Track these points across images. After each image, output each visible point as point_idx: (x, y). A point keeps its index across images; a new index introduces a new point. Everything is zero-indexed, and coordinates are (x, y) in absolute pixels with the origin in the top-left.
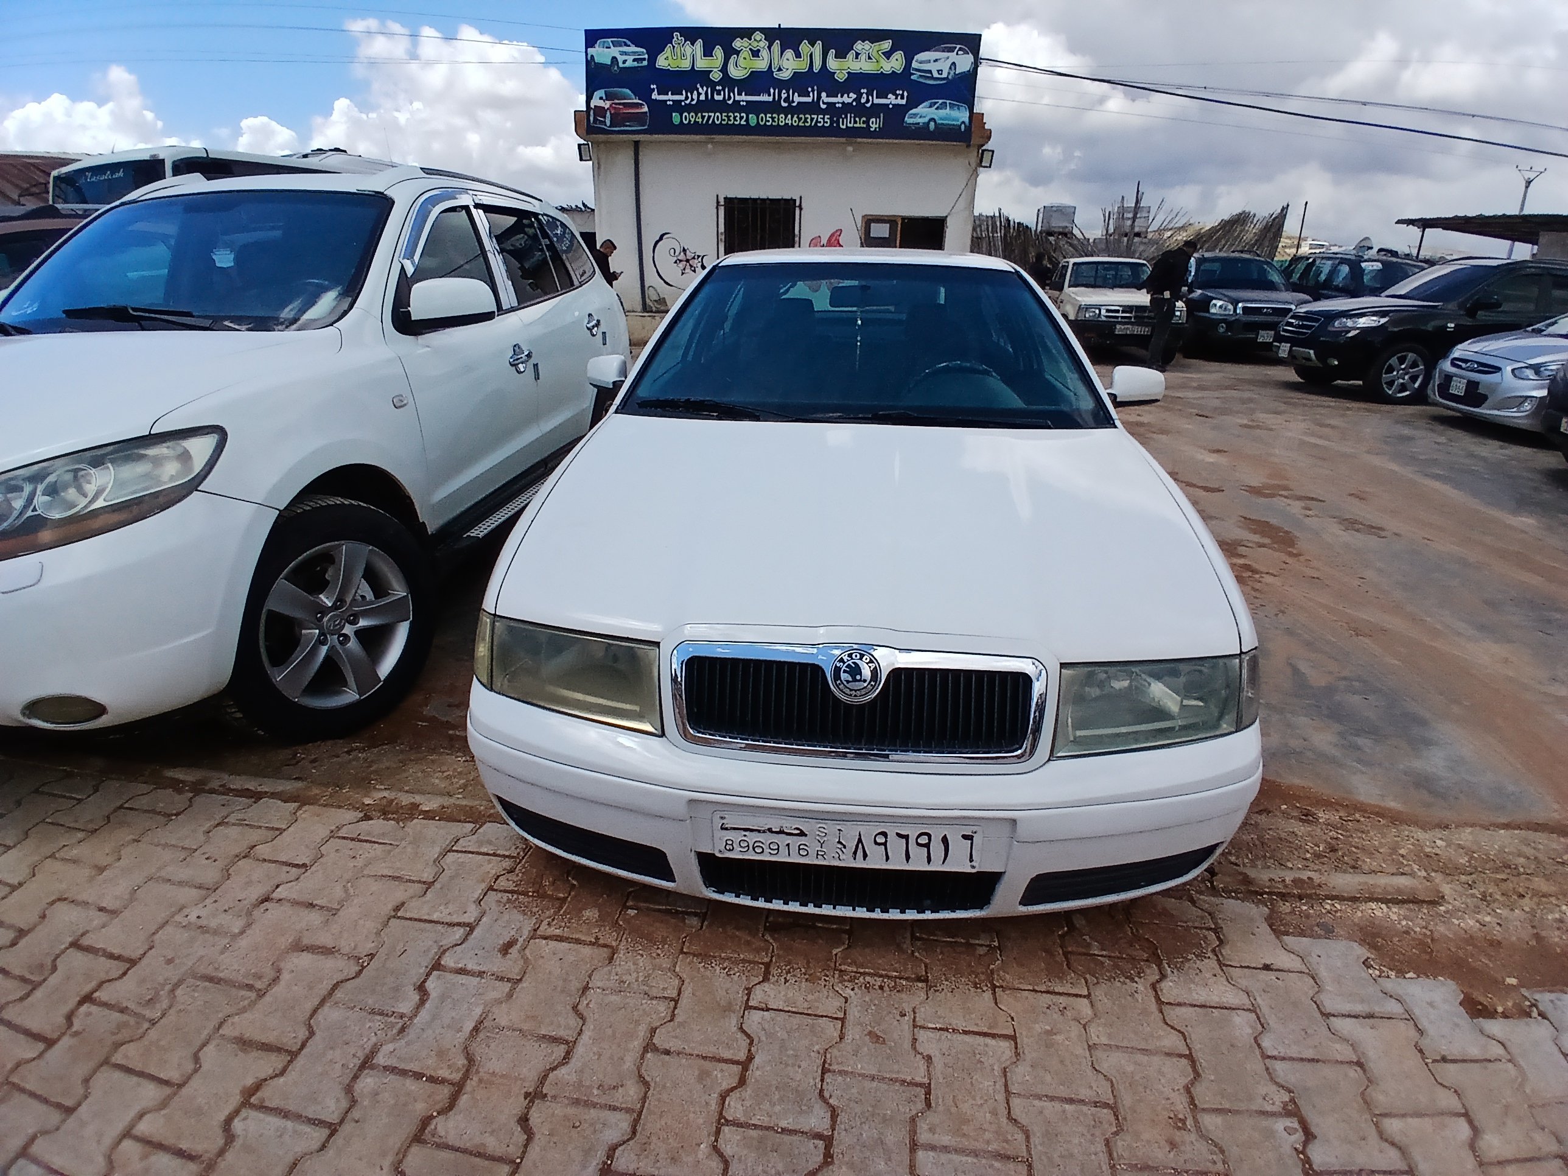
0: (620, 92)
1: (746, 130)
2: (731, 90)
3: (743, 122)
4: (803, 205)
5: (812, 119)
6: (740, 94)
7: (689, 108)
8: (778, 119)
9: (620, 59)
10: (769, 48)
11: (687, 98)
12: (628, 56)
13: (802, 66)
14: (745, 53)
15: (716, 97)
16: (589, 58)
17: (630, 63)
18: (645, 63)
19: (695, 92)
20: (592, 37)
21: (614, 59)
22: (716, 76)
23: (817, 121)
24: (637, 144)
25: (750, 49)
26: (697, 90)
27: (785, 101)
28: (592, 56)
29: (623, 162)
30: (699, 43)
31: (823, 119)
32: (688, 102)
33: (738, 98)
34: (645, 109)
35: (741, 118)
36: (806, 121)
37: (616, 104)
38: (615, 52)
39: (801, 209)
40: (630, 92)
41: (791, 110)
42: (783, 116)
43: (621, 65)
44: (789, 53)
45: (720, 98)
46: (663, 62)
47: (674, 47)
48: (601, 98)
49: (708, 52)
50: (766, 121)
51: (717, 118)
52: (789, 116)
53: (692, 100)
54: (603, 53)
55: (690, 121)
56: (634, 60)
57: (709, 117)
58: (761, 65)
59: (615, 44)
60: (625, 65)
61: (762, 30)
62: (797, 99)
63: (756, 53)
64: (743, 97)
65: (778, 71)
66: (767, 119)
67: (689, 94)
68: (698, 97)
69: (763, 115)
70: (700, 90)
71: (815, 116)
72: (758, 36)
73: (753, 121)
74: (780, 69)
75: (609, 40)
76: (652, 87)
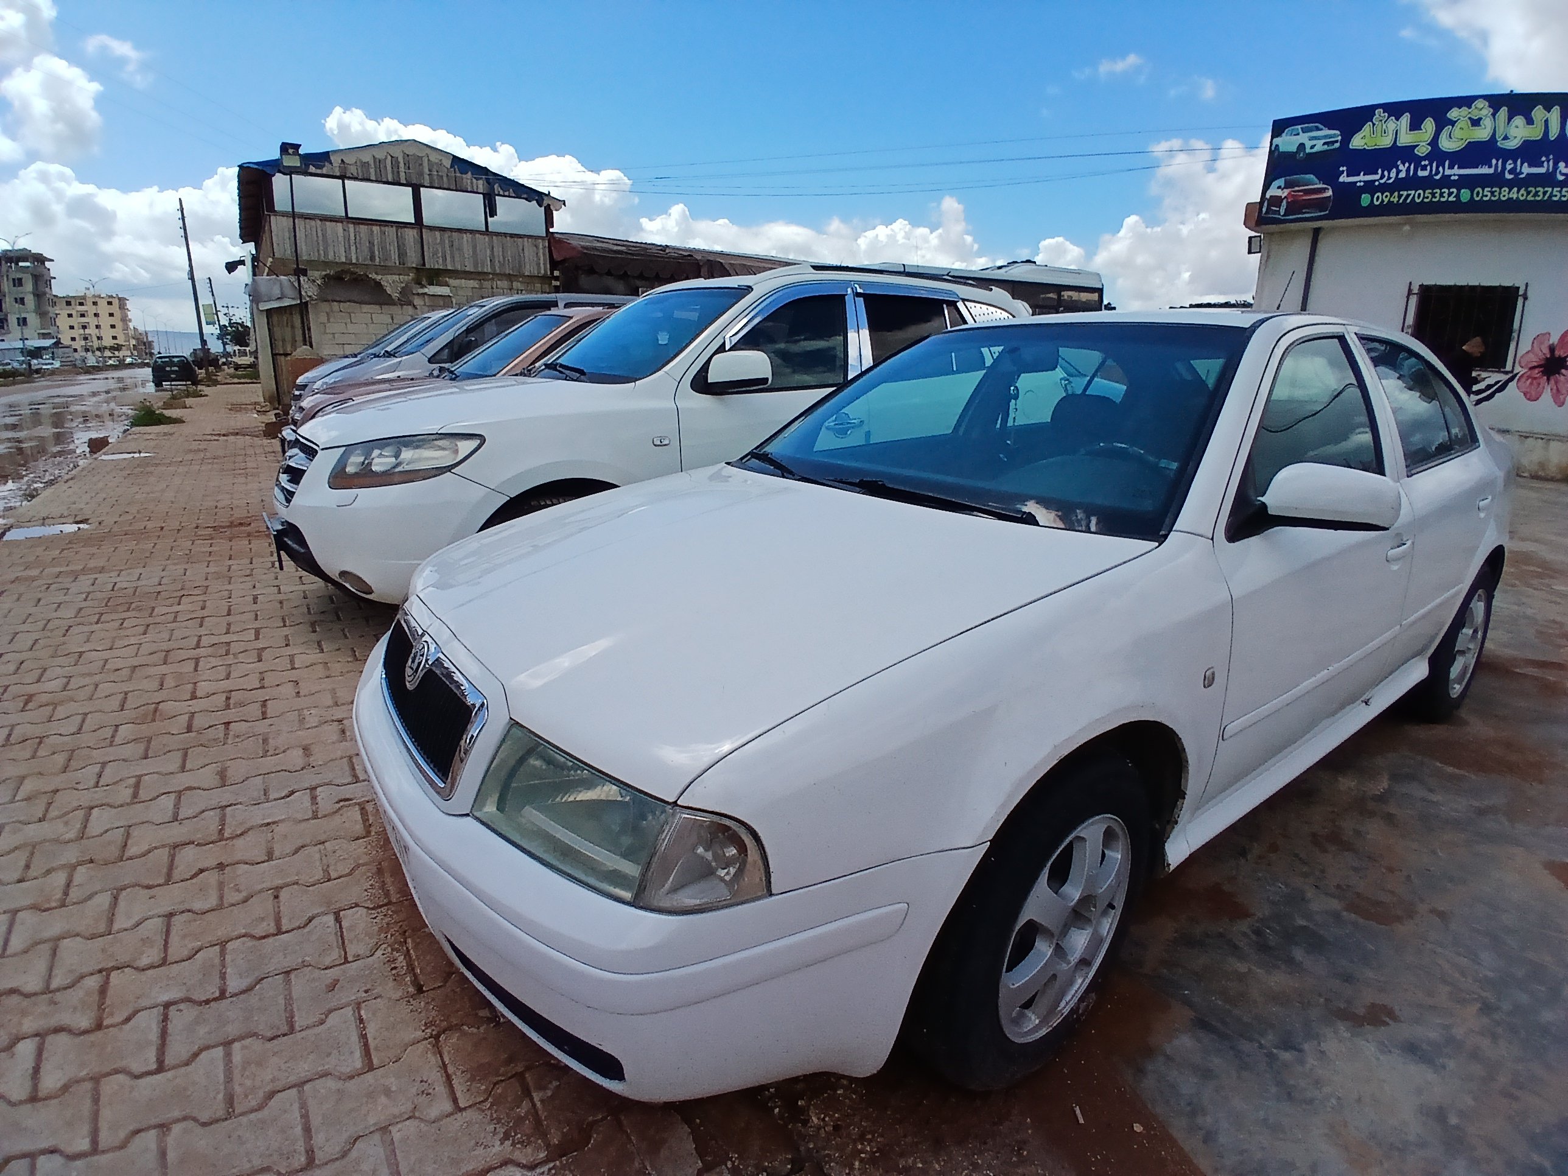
0: (1303, 178)
1: (1456, 207)
2: (1441, 164)
3: (1452, 199)
4: (1529, 294)
5: (1545, 193)
6: (1451, 167)
7: (1383, 188)
8: (1500, 194)
9: (1308, 144)
10: (1494, 115)
11: (1382, 177)
12: (1316, 141)
13: (1534, 133)
14: (1463, 123)
15: (1421, 173)
16: (1273, 149)
17: (1319, 146)
18: (1337, 145)
19: (1394, 170)
20: (1279, 127)
21: (1302, 146)
22: (1423, 150)
23: (1551, 195)
24: (1317, 232)
25: (1470, 118)
26: (1397, 167)
27: (1510, 172)
28: (1277, 146)
29: (1297, 253)
30: (1406, 119)
31: (1560, 192)
32: (1382, 181)
33: (1448, 172)
34: (1330, 193)
35: (1450, 194)
36: (1536, 194)
37: (1294, 191)
38: (1303, 138)
39: (1525, 298)
40: (1314, 178)
41: (1518, 182)
42: (1507, 190)
43: (1308, 150)
44: (1519, 120)
45: (1426, 173)
46: (1358, 142)
47: (1374, 125)
48: (1279, 187)
49: (1415, 126)
50: (1483, 196)
51: (1417, 195)
52: (1515, 189)
53: (1389, 178)
54: (1289, 142)
55: (1383, 201)
56: (1324, 144)
57: (1408, 195)
58: (1482, 134)
59: (1304, 131)
60: (1314, 150)
61: (1485, 97)
62: (1526, 170)
63: (1476, 123)
64: (1456, 171)
65: (1503, 139)
66: (1486, 194)
67: (1386, 173)
68: (1397, 174)
69: (1480, 189)
70: (1401, 167)
71: (1550, 189)
72: (1480, 103)
73: (1465, 196)
74: (1506, 138)
75: (1299, 127)
76: (1341, 169)
